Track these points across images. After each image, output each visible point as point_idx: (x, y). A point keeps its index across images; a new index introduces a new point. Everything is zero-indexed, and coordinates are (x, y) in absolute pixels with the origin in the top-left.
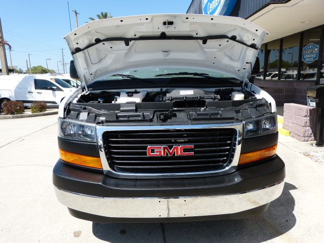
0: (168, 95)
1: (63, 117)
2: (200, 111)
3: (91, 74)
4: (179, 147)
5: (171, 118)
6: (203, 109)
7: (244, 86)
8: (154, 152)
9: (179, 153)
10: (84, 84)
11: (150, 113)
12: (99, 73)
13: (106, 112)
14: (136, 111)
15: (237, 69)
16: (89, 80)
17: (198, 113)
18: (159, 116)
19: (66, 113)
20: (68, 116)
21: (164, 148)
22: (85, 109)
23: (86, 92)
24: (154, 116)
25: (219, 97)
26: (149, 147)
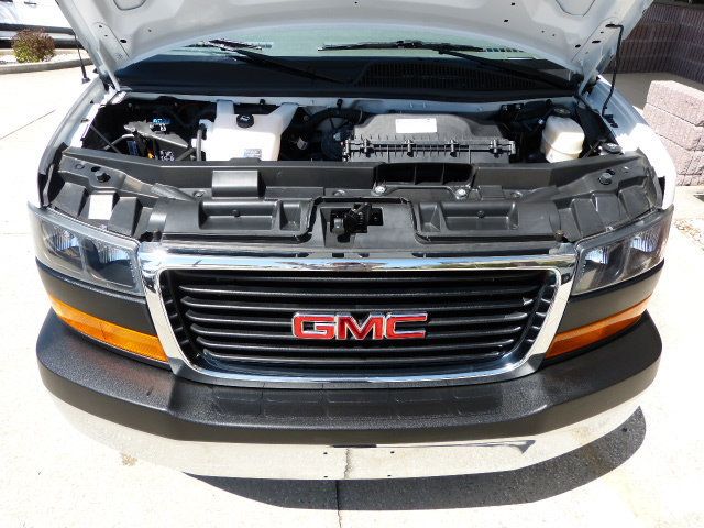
0: (358, 131)
1: (38, 206)
2: (452, 198)
3: (124, 41)
4: (385, 320)
5: (364, 230)
6: (462, 192)
7: (584, 92)
8: (312, 328)
9: (384, 334)
10: (104, 69)
11: (303, 203)
12: (146, 37)
13: (170, 194)
14: (261, 192)
15: (573, 42)
16: (120, 55)
17: (447, 205)
18: (328, 217)
19: (46, 191)
20: (55, 203)
21: (342, 322)
22: (105, 178)
23: (116, 95)
24: (313, 220)
25: (512, 146)
26: (297, 315)
